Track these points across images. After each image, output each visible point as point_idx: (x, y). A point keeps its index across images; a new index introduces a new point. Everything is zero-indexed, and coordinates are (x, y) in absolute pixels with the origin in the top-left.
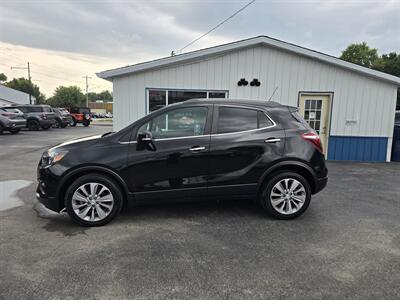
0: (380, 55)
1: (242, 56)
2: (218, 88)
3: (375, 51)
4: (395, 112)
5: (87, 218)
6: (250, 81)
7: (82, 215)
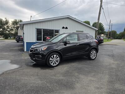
5: (53, 65)
6: (65, 27)
7: (52, 64)
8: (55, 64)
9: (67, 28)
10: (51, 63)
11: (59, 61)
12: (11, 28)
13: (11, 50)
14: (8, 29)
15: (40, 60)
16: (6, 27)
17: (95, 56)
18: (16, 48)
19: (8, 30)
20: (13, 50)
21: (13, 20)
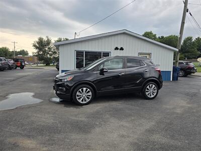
0: (157, 36)
1: (116, 37)
2: (106, 50)
3: (155, 35)
4: (173, 61)
5: (82, 102)
6: (119, 48)
7: (80, 101)
8: (85, 101)
9: (122, 49)
10: (79, 99)
11: (90, 97)
12: (54, 50)
13: (44, 81)
14: (49, 51)
15: (64, 95)
16: (47, 49)
17: (155, 94)
18: (51, 78)
19: (50, 53)
20: (45, 80)
21: (57, 39)
